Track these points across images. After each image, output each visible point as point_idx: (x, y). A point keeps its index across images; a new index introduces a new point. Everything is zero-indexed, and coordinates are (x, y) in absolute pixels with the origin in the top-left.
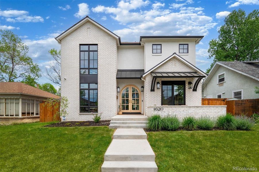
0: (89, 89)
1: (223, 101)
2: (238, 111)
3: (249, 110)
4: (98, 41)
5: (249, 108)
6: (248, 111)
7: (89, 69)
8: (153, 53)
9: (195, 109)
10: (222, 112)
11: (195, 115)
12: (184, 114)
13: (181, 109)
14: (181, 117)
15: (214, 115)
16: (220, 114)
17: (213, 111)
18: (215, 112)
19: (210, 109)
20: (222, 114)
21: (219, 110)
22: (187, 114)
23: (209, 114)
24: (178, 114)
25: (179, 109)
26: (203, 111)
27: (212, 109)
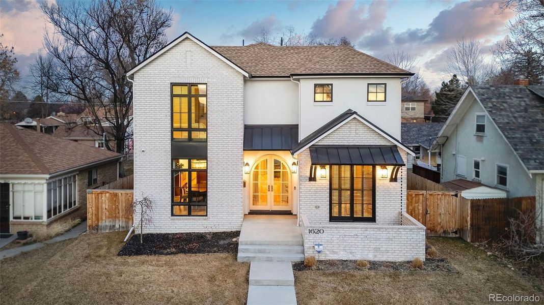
0: (190, 170)
1: (454, 197)
2: (477, 221)
3: (498, 219)
4: (208, 78)
5: (499, 214)
6: (497, 221)
7: (190, 130)
8: (315, 101)
9: (375, 232)
10: (418, 238)
11: (375, 242)
12: (357, 239)
13: (353, 232)
14: (353, 244)
15: (406, 242)
16: (415, 240)
17: (403, 235)
18: (406, 237)
19: (399, 233)
20: (418, 240)
21: (413, 234)
22: (362, 240)
23: (397, 240)
24: (348, 239)
25: (349, 232)
26: (389, 235)
27: (402, 233)
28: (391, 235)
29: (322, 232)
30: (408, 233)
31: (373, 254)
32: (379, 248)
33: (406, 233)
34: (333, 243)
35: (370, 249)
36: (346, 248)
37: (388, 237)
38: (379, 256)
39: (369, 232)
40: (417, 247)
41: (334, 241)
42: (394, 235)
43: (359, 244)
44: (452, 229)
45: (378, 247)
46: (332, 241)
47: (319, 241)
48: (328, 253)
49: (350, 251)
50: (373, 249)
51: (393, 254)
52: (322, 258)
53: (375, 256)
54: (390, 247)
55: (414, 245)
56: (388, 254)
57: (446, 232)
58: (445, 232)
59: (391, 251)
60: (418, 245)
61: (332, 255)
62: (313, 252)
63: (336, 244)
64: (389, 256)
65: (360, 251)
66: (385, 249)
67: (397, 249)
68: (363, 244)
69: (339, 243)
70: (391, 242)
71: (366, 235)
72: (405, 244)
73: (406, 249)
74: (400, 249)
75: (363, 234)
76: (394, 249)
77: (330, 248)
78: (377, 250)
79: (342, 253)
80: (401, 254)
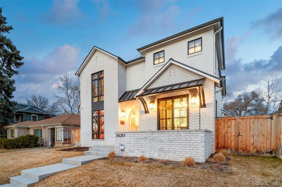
0: (98, 116)
4: (104, 67)
7: (98, 96)
8: (154, 65)
9: (159, 135)
10: (197, 139)
11: (159, 143)
12: (146, 141)
13: (143, 135)
14: (143, 145)
15: (185, 144)
16: (194, 141)
17: (183, 137)
18: (186, 139)
19: (179, 135)
20: (197, 142)
21: (192, 136)
22: (149, 142)
23: (177, 141)
24: (140, 141)
25: (141, 135)
26: (170, 137)
27: (182, 135)
28: (172, 137)
29: (124, 136)
30: (187, 135)
31: (158, 153)
32: (163, 149)
33: (185, 135)
34: (131, 144)
35: (156, 149)
36: (139, 148)
37: (169, 139)
38: (162, 155)
39: (155, 135)
40: (196, 149)
41: (132, 143)
42: (175, 137)
43: (148, 145)
44: (266, 149)
45: (162, 147)
46: (130, 143)
47: (123, 142)
48: (128, 151)
49: (142, 150)
50: (158, 149)
51: (174, 154)
52: (124, 155)
53: (160, 155)
54: (171, 148)
55: (193, 146)
56: (170, 154)
57: (260, 151)
58: (258, 152)
59: (172, 152)
60: (197, 146)
61: (130, 153)
62: (119, 150)
63: (133, 145)
64: (171, 156)
65: (149, 151)
66: (167, 150)
67: (178, 150)
68: (151, 145)
69: (135, 144)
70: (172, 143)
71: (153, 137)
72: (185, 146)
73: (185, 150)
74: (180, 150)
75: (150, 137)
76: (175, 150)
77: (129, 148)
78: (161, 150)
79: (136, 152)
80: (181, 155)
